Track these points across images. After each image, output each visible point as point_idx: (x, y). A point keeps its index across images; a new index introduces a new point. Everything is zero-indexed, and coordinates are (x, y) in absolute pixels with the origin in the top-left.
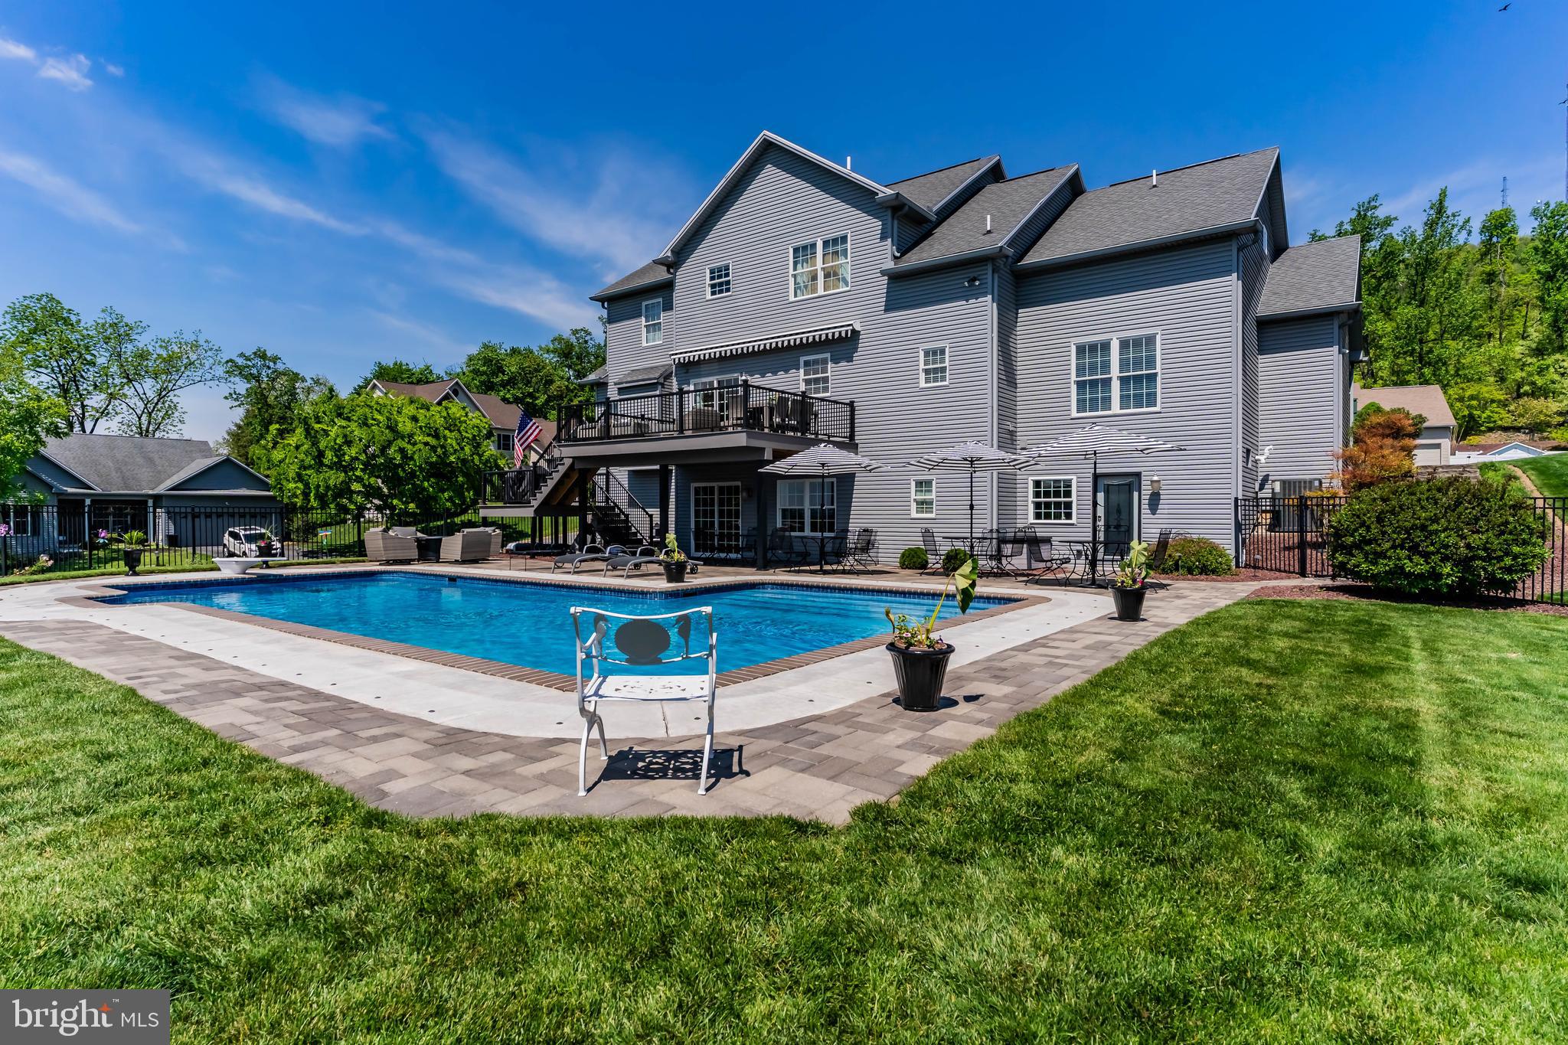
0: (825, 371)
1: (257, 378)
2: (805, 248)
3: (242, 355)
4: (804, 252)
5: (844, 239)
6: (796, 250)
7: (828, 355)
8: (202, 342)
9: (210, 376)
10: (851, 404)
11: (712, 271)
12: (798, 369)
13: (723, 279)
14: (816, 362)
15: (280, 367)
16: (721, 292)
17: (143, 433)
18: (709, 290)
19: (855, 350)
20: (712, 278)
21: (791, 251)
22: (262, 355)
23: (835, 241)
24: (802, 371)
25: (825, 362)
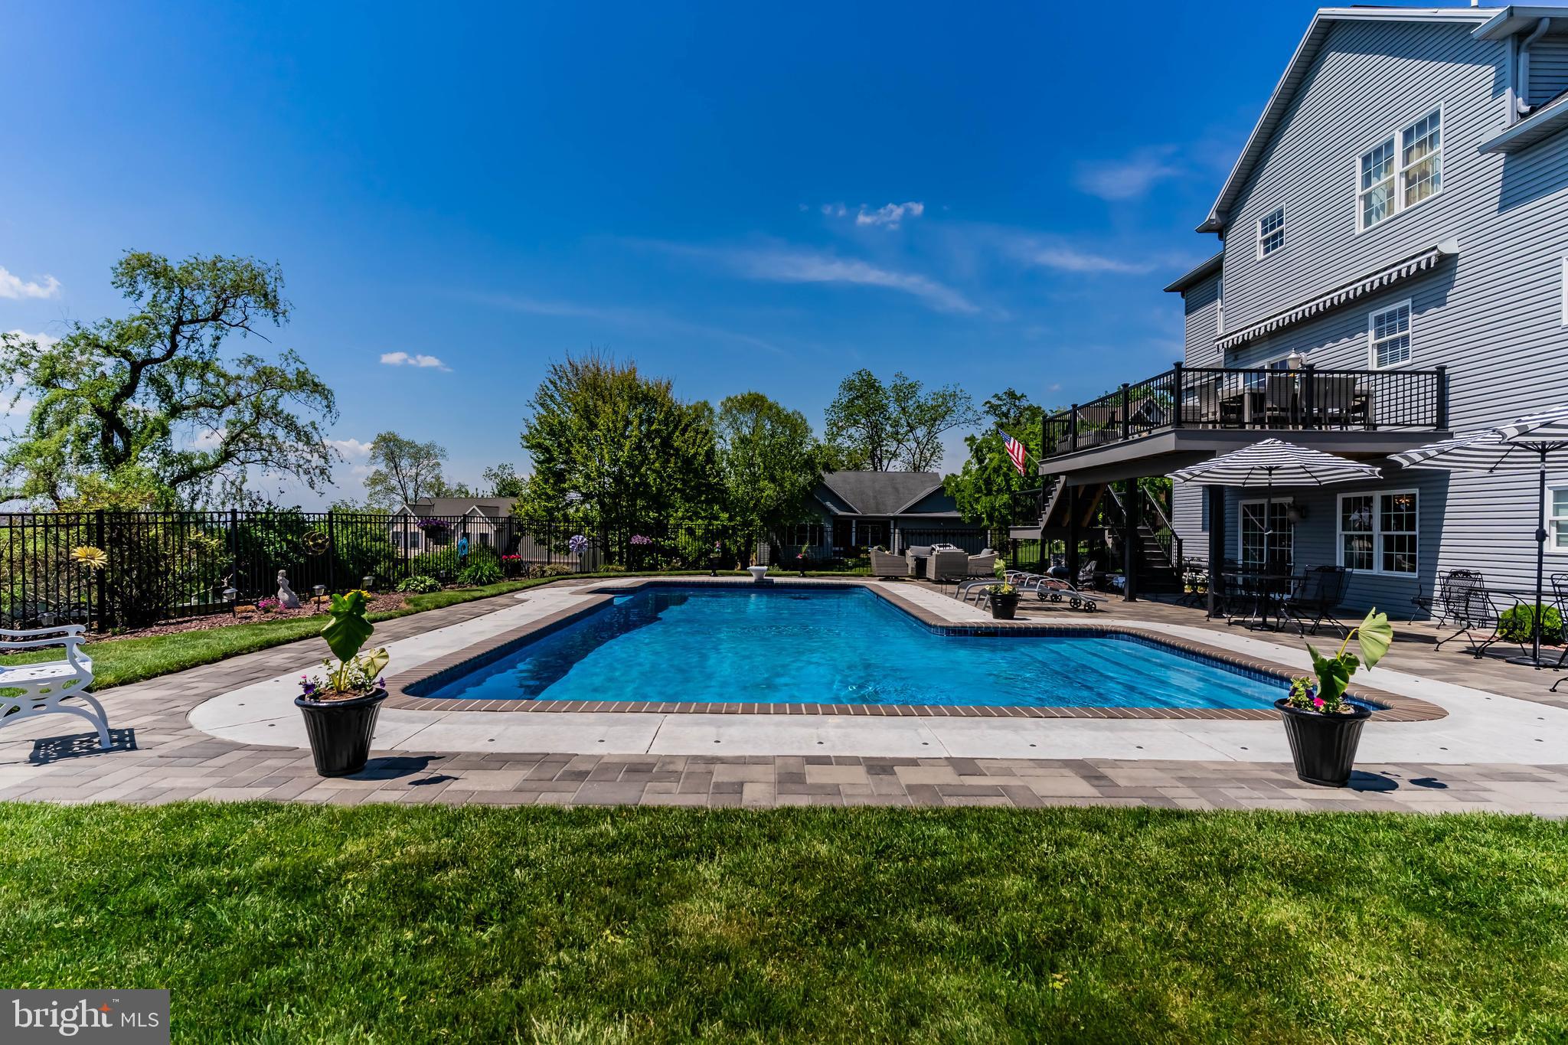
0: (1404, 326)
1: (1006, 415)
2: (1378, 152)
3: (996, 396)
4: (1376, 159)
5: (1435, 117)
6: (1366, 160)
7: (1408, 302)
8: (958, 392)
9: (962, 420)
10: (1441, 373)
11: (1264, 223)
12: (1366, 331)
13: (1277, 229)
14: (1391, 316)
15: (1024, 403)
16: (1275, 246)
17: (916, 468)
18: (1261, 248)
19: (1450, 284)
20: (1265, 232)
21: (1359, 162)
22: (1011, 395)
23: (1421, 126)
24: (1371, 333)
25: (1404, 312)
